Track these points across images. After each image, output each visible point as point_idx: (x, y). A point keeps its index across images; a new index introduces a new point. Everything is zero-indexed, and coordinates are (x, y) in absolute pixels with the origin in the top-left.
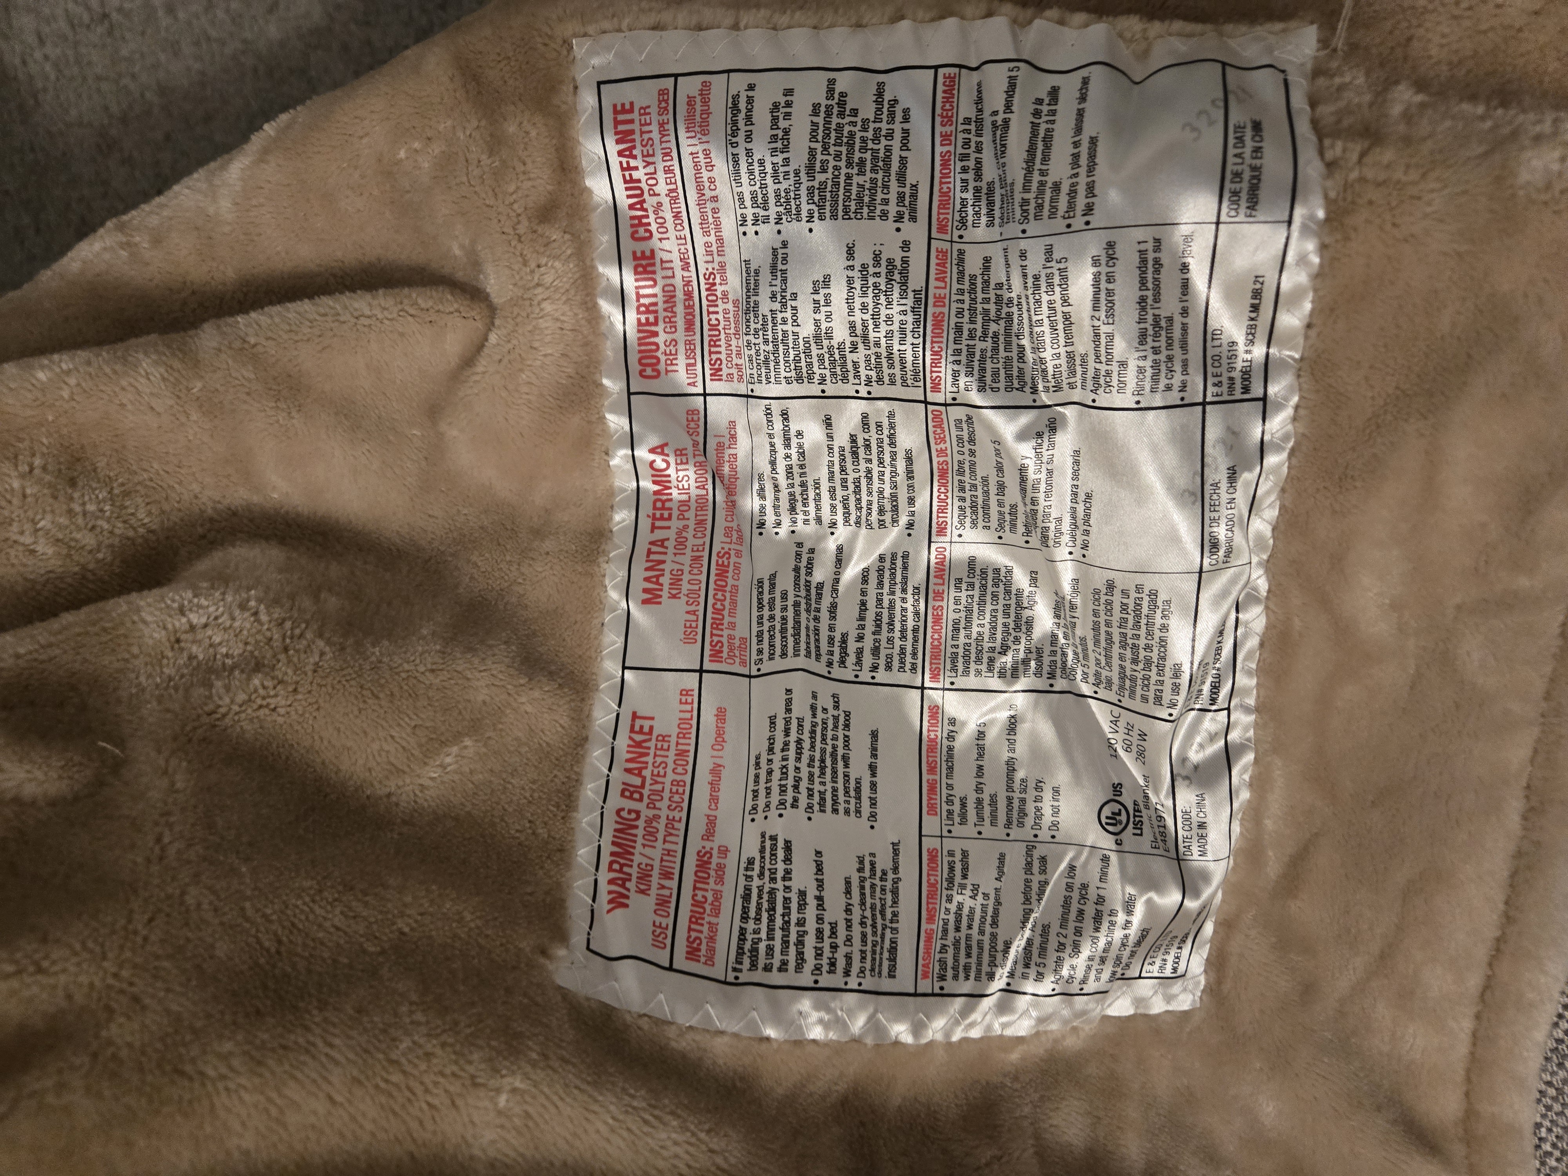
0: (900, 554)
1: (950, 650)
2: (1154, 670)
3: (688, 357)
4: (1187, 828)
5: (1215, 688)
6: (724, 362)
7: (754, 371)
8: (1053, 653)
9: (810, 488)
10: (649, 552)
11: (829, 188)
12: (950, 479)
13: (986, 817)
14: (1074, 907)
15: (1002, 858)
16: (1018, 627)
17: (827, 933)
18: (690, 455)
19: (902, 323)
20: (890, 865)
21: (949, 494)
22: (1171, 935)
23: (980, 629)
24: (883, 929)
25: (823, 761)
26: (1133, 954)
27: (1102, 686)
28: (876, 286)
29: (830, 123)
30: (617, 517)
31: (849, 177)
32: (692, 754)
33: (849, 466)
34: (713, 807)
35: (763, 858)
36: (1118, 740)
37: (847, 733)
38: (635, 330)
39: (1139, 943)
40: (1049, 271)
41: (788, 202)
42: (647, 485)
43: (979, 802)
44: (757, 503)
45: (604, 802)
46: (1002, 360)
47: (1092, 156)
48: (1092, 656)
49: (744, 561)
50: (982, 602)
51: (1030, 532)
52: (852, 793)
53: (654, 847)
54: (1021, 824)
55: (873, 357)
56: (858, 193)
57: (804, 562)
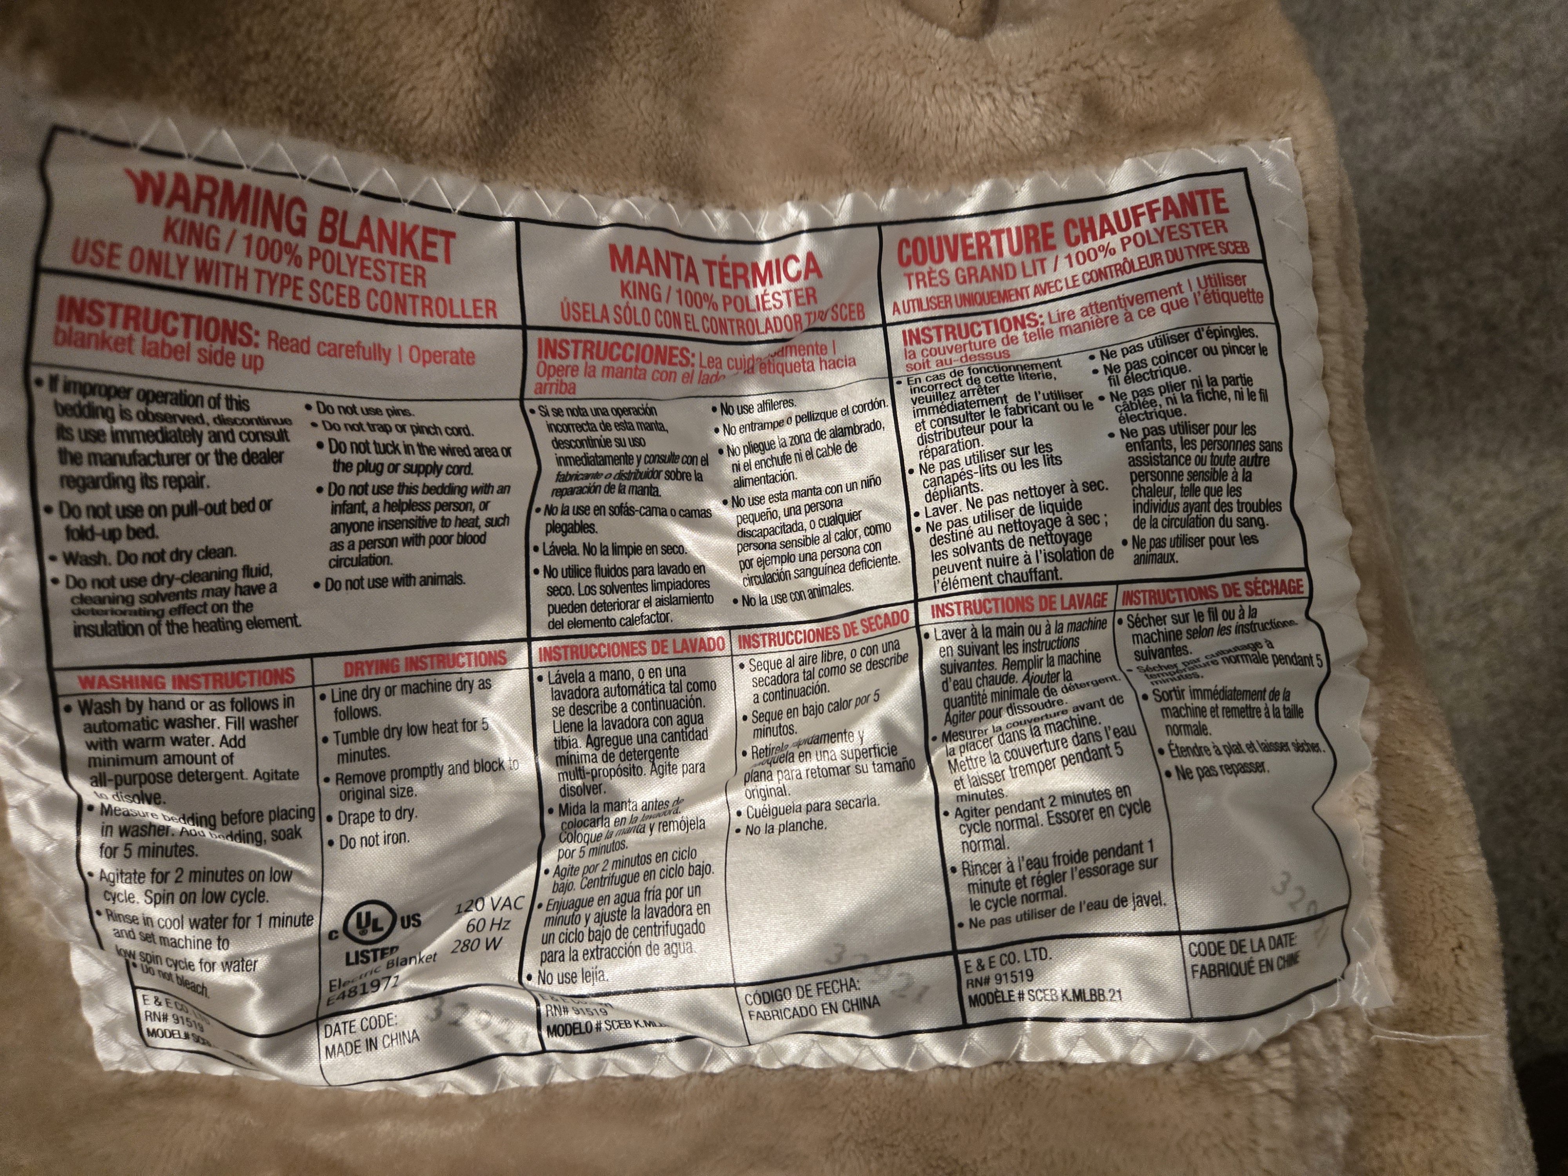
0: (708, 592)
1: (586, 670)
2: (592, 946)
3: (929, 300)
4: (366, 1024)
5: (572, 1030)
6: (928, 346)
7: (925, 383)
8: (595, 808)
9: (783, 468)
10: (679, 257)
11: (1165, 453)
12: (815, 644)
13: (350, 745)
14: (227, 887)
15: (293, 775)
16: (626, 756)
17: (136, 523)
18: (808, 308)
19: (1015, 559)
20: (262, 616)
21: (795, 646)
22: (203, 1024)
23: (619, 707)
24: (155, 613)
25: (411, 506)
26: (167, 976)
27: (558, 879)
28: (1056, 522)
29: (1235, 448)
30: (718, 215)
31: (1179, 476)
32: (400, 317)
33: (816, 515)
34: (324, 349)
35: (250, 422)
36: (483, 911)
37: (454, 539)
38: (956, 231)
39: (183, 982)
40: (1103, 734)
41: (1141, 405)
42: (767, 254)
43: (372, 734)
44: (755, 401)
45: (312, 181)
46: (981, 690)
47: (1244, 768)
48: (600, 859)
49: (677, 388)
50: (656, 705)
51: (759, 756)
52: (366, 553)
53: (248, 254)
54: (345, 796)
55: (965, 529)
56: (1161, 489)
57: (683, 468)
